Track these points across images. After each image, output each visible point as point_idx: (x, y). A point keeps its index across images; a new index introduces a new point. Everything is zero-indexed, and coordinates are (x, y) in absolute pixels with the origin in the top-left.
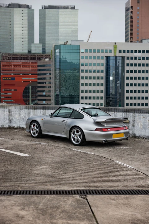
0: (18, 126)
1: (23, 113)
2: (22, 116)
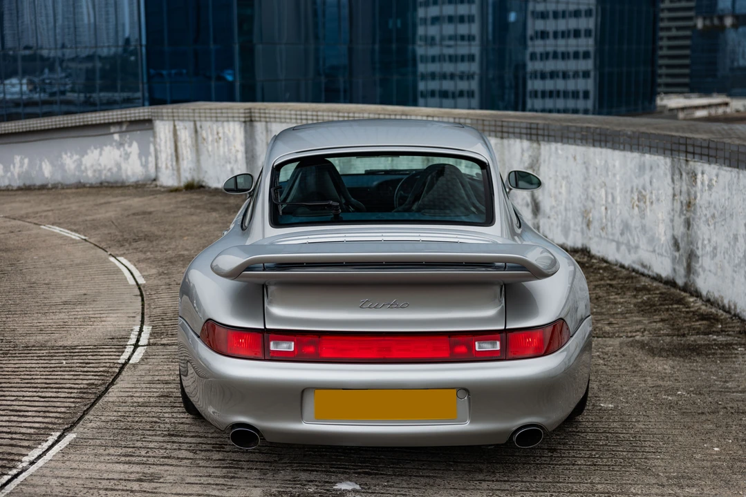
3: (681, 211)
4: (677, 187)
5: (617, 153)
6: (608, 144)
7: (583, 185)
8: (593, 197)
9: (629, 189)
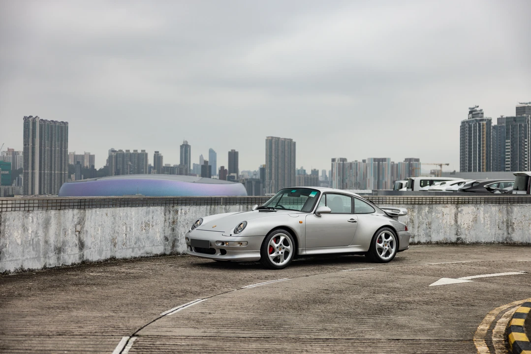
0: (18, 267)
1: (33, 222)
2: (30, 232)
3: (169, 226)
4: (167, 217)
5: (133, 208)
6: (129, 205)
7: (112, 227)
8: (118, 231)
9: (140, 223)
